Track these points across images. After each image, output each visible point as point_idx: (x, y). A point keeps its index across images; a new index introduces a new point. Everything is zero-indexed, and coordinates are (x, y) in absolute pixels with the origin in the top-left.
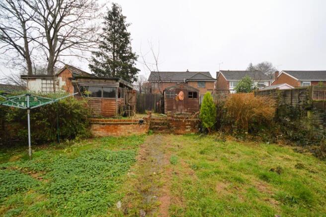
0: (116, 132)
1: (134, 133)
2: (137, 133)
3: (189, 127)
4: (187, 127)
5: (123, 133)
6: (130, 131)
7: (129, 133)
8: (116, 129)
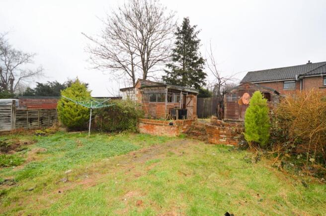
0: (153, 131)
1: (166, 134)
2: (168, 134)
3: (225, 136)
4: (221, 136)
5: (157, 133)
6: (163, 132)
7: (162, 134)
8: (153, 128)
